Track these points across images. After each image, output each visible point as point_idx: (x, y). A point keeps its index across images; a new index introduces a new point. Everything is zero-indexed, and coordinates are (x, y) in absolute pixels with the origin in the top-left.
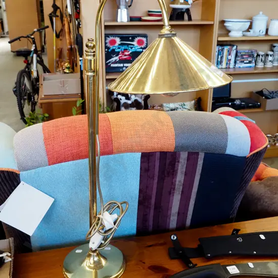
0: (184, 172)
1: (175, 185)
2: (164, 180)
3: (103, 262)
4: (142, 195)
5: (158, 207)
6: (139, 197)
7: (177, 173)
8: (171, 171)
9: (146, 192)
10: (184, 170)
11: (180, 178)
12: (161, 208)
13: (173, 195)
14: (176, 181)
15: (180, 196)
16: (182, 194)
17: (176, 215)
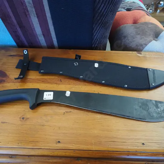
15: (37, 19)
16: (38, 17)
17: (43, 36)
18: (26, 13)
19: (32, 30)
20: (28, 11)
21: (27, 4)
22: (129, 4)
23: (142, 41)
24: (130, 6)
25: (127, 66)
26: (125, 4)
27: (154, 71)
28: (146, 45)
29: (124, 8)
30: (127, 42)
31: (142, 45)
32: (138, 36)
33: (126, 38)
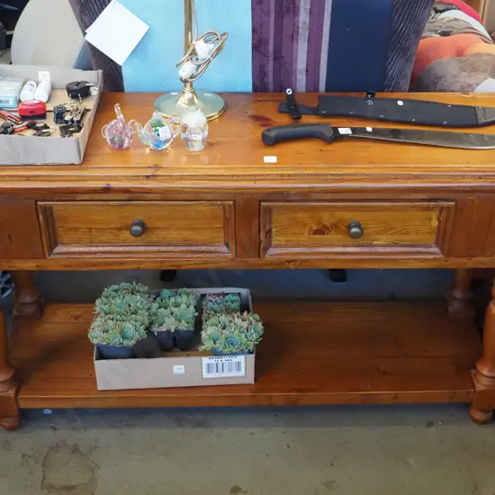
0: (308, 11)
1: (298, 27)
2: (282, 18)
3: (196, 100)
4: (256, 36)
5: (278, 57)
6: (253, 39)
7: (299, 9)
8: (292, 6)
9: (261, 33)
10: (309, 7)
11: (304, 18)
12: (282, 60)
13: (297, 43)
14: (298, 22)
15: (306, 45)
16: (309, 42)
17: (304, 73)
18: (293, 37)
19: (293, 61)
20: (297, 33)
21: (301, 25)
22: (445, 24)
23: (470, 81)
24: (447, 27)
25: (445, 105)
26: (436, 24)
27: (484, 109)
28: (478, 85)
29: (436, 32)
30: (446, 83)
31: (470, 86)
32: (464, 74)
33: (443, 79)
